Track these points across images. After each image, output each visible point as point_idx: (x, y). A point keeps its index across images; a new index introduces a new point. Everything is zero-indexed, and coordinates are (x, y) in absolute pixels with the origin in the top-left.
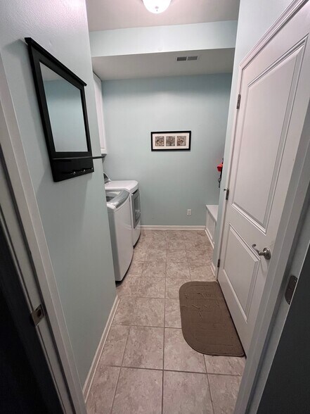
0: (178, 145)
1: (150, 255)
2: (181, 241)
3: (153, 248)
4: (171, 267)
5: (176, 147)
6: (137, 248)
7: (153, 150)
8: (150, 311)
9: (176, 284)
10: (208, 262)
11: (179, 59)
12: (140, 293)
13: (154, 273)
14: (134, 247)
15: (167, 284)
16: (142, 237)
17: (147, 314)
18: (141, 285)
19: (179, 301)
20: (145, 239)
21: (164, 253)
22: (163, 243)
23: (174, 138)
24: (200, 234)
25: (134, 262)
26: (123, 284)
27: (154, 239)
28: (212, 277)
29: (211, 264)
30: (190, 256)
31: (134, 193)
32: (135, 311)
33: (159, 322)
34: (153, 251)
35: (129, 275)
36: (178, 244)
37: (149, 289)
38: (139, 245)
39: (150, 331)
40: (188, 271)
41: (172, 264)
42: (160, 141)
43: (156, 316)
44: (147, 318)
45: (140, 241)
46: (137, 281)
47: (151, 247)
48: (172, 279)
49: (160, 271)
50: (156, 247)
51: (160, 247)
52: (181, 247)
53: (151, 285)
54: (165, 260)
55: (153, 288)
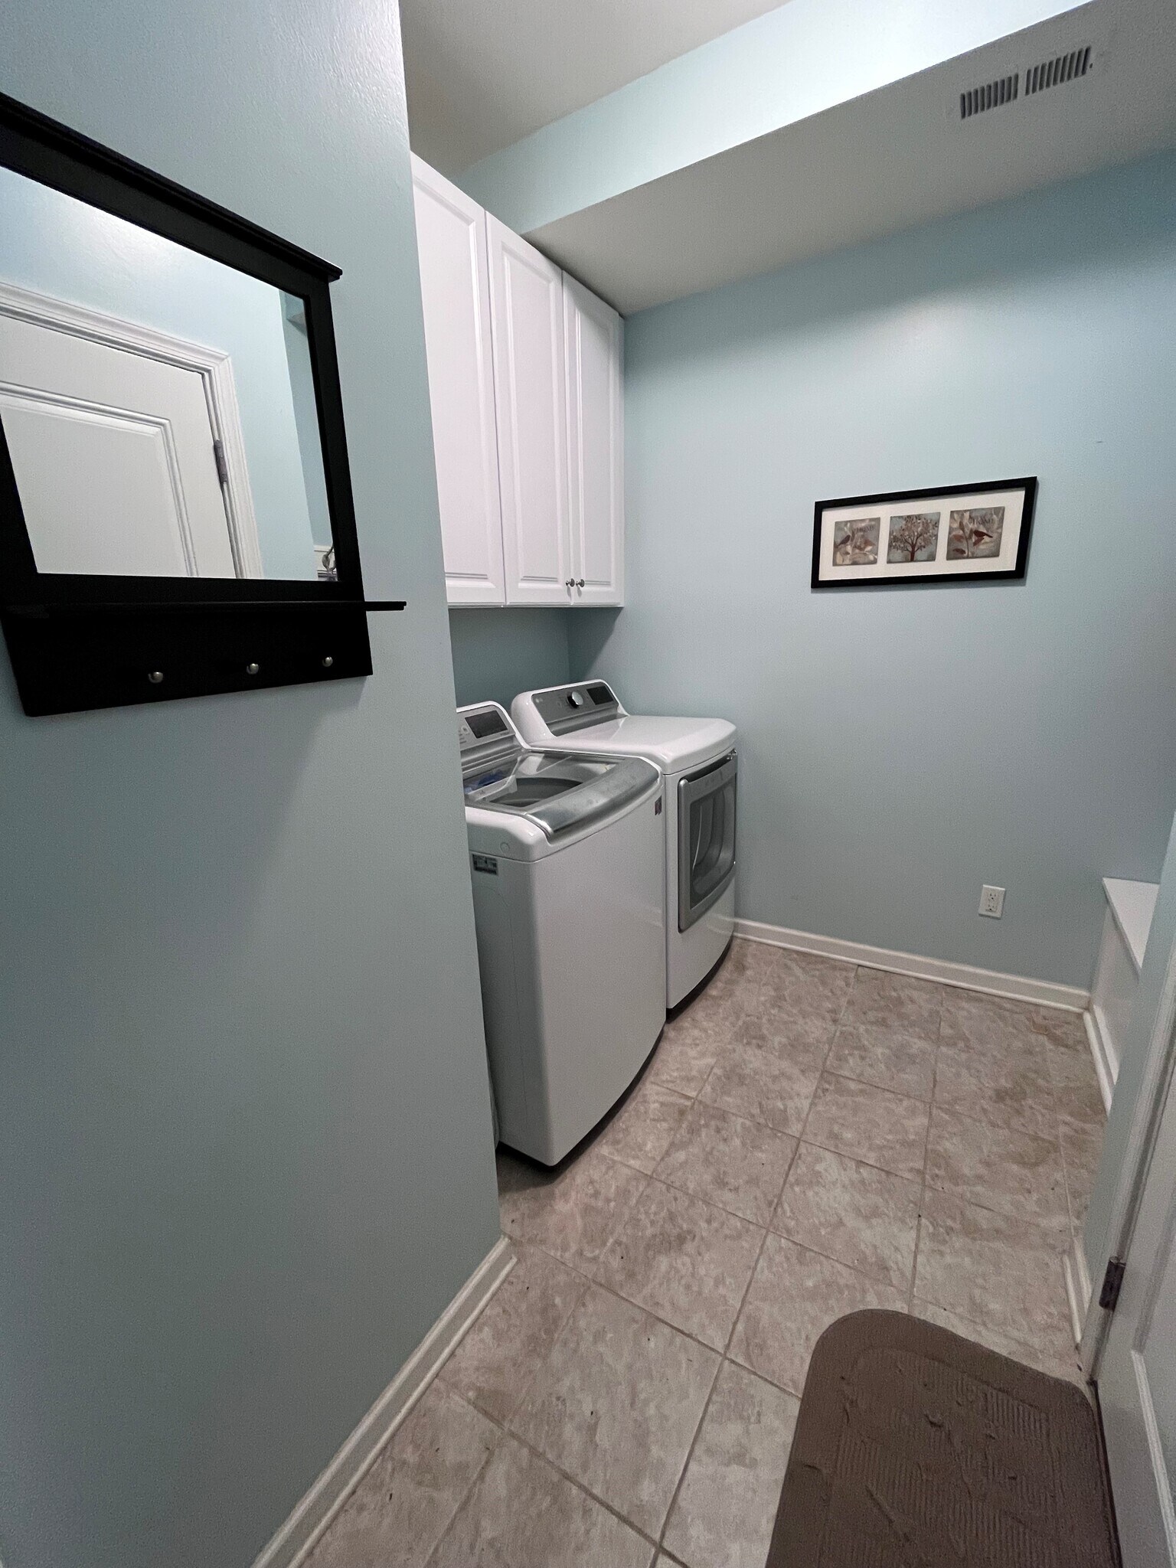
0: (955, 553)
1: (734, 1077)
2: (917, 1045)
3: (761, 1041)
4: (815, 1179)
5: (943, 566)
6: (685, 1021)
7: (817, 584)
8: (623, 1391)
9: (812, 1295)
10: (1056, 1221)
11: (972, 103)
12: (615, 1263)
13: (721, 1182)
14: (672, 1015)
15: (764, 1275)
16: (725, 974)
17: (602, 1406)
18: (635, 1222)
19: (794, 1408)
20: (739, 991)
21: (806, 1086)
22: (815, 1029)
23: (931, 524)
24: (1045, 1031)
25: (649, 1089)
26: (560, 1186)
27: (778, 1001)
28: (1060, 1340)
29: (1070, 1252)
30: (948, 1145)
31: (691, 778)
32: (557, 1357)
33: (647, 1491)
34: (753, 1059)
35: (602, 1148)
36: (900, 1057)
37: (663, 1263)
38: (699, 1011)
39: (578, 1524)
40: (907, 1238)
41: (829, 1166)
42: (857, 541)
43: (641, 1441)
44: (592, 1429)
45: (713, 991)
46: (624, 1193)
47: (752, 1035)
48: (803, 1249)
49: (753, 1181)
50: (778, 1040)
51: (795, 1046)
52: (910, 1077)
53: (681, 1239)
54: (795, 1129)
55: (683, 1263)
